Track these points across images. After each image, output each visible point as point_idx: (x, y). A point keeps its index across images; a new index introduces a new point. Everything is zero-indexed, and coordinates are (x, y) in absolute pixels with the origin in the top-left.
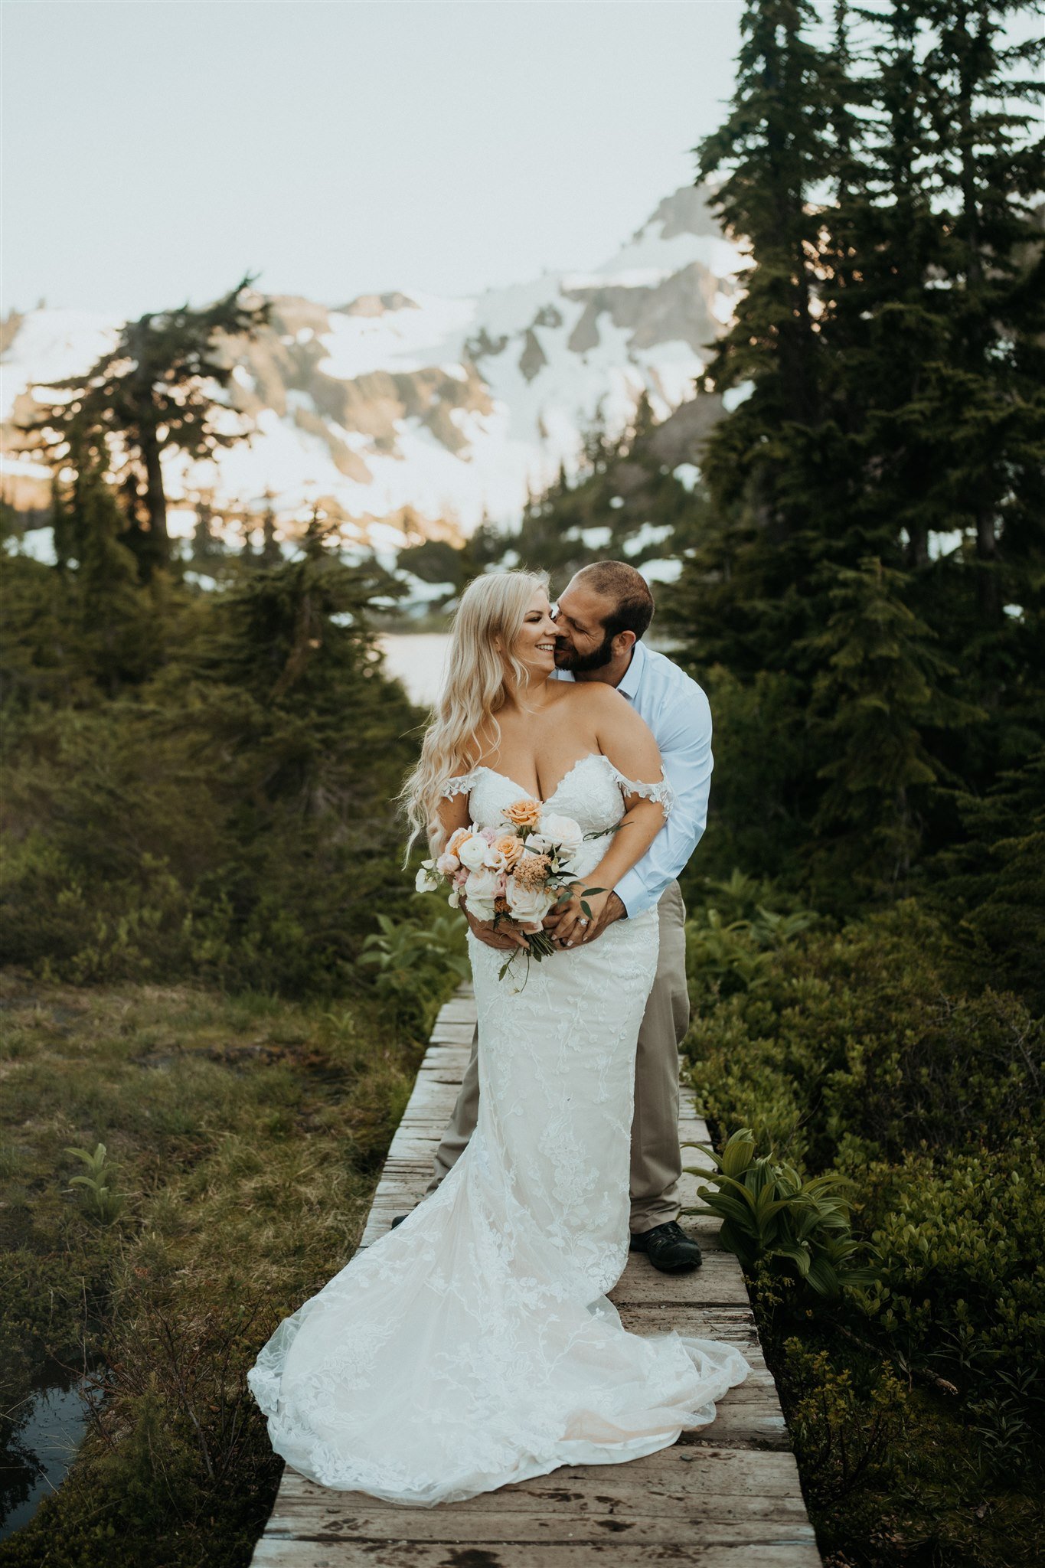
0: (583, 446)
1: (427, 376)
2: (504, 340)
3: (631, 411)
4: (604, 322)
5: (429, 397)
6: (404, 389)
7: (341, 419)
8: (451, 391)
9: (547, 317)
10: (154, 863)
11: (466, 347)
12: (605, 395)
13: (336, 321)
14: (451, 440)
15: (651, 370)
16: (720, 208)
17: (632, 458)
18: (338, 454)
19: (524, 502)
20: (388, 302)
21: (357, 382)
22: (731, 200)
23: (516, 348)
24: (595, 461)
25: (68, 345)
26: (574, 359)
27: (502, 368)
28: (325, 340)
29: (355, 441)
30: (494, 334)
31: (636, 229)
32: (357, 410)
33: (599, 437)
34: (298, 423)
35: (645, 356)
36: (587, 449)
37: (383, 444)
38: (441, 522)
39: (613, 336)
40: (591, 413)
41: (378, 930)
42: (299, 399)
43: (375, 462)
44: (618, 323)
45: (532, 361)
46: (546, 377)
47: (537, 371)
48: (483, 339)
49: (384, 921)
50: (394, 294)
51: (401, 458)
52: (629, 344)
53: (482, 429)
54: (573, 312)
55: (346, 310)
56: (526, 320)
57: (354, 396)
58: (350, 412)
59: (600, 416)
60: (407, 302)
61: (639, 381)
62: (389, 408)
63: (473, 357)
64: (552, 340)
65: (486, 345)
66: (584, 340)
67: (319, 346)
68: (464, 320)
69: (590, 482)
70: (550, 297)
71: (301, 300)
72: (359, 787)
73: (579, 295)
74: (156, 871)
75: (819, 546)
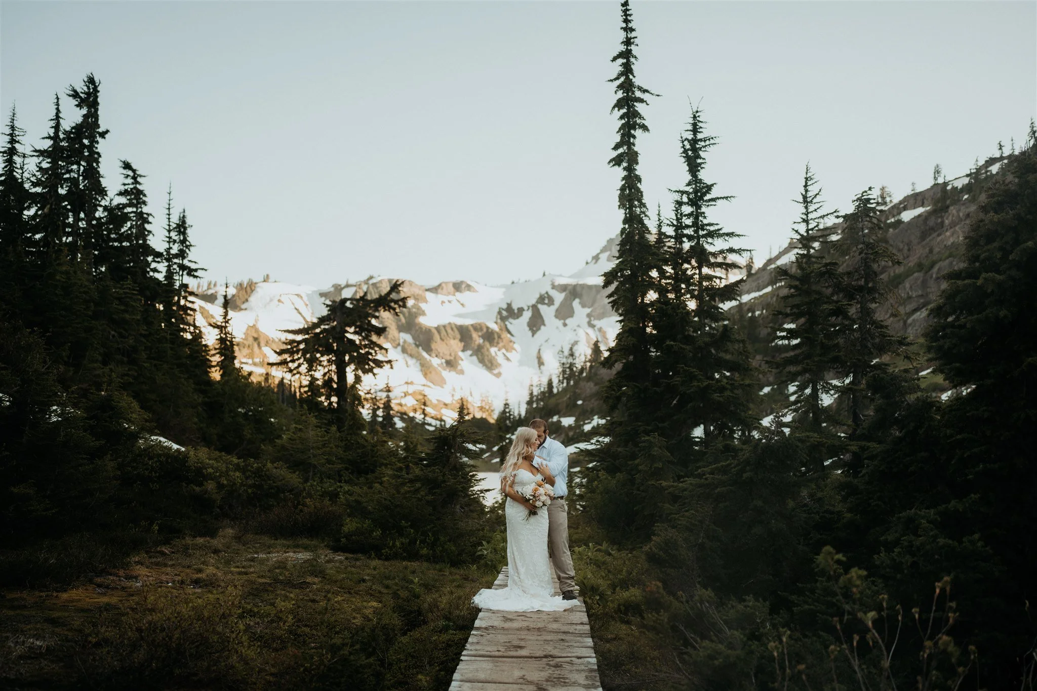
0: (561, 370)
1: (477, 328)
2: (521, 310)
3: (589, 352)
4: (576, 304)
5: (478, 340)
6: (464, 334)
7: (428, 350)
8: (490, 337)
9: (545, 299)
10: (406, 525)
11: (500, 313)
12: (576, 343)
13: (429, 295)
14: (489, 364)
15: (600, 330)
16: (612, 299)
17: (589, 378)
18: (426, 369)
19: (527, 398)
20: (458, 287)
21: (438, 329)
22: (616, 297)
23: (527, 315)
24: (568, 379)
25: (279, 301)
26: (559, 323)
27: (519, 326)
28: (423, 306)
29: (435, 362)
30: (515, 307)
31: (594, 254)
32: (438, 345)
33: (571, 365)
34: (404, 351)
35: (598, 323)
36: (564, 372)
37: (451, 364)
38: (481, 408)
39: (580, 311)
40: (567, 352)
41: (482, 545)
42: (406, 337)
43: (447, 374)
44: (584, 306)
45: (536, 323)
46: (543, 332)
47: (539, 329)
48: (509, 308)
49: (484, 543)
50: (462, 282)
51: (462, 372)
52: (589, 315)
53: (508, 359)
54: (559, 297)
55: (435, 290)
56: (533, 301)
57: (437, 336)
58: (433, 346)
59: (572, 355)
60: (469, 287)
61: (593, 336)
62: (456, 345)
63: (503, 319)
64: (547, 312)
65: (509, 313)
66: (564, 313)
67: (419, 308)
68: (497, 298)
69: (565, 390)
70: (546, 288)
71: (411, 283)
72: (472, 508)
73: (563, 288)
74: (406, 527)
75: (642, 428)
